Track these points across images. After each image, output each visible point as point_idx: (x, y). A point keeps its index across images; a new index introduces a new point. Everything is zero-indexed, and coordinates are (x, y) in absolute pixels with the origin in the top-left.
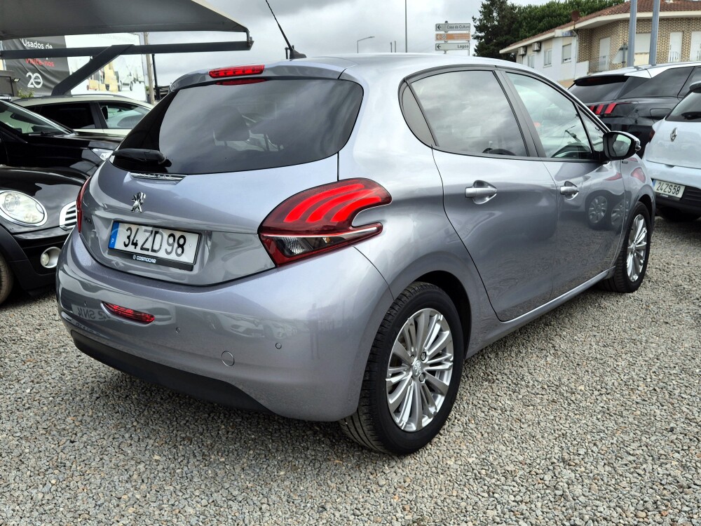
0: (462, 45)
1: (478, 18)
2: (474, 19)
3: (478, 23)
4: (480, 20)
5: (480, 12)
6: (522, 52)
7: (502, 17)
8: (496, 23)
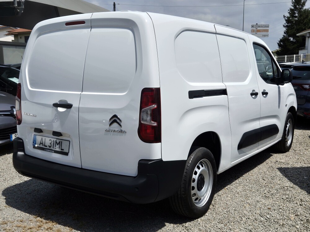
0: (264, 35)
1: (286, 16)
2: (284, 17)
3: (286, 19)
4: (287, 17)
5: (289, 13)
6: (308, 35)
7: (300, 15)
8: (296, 19)
